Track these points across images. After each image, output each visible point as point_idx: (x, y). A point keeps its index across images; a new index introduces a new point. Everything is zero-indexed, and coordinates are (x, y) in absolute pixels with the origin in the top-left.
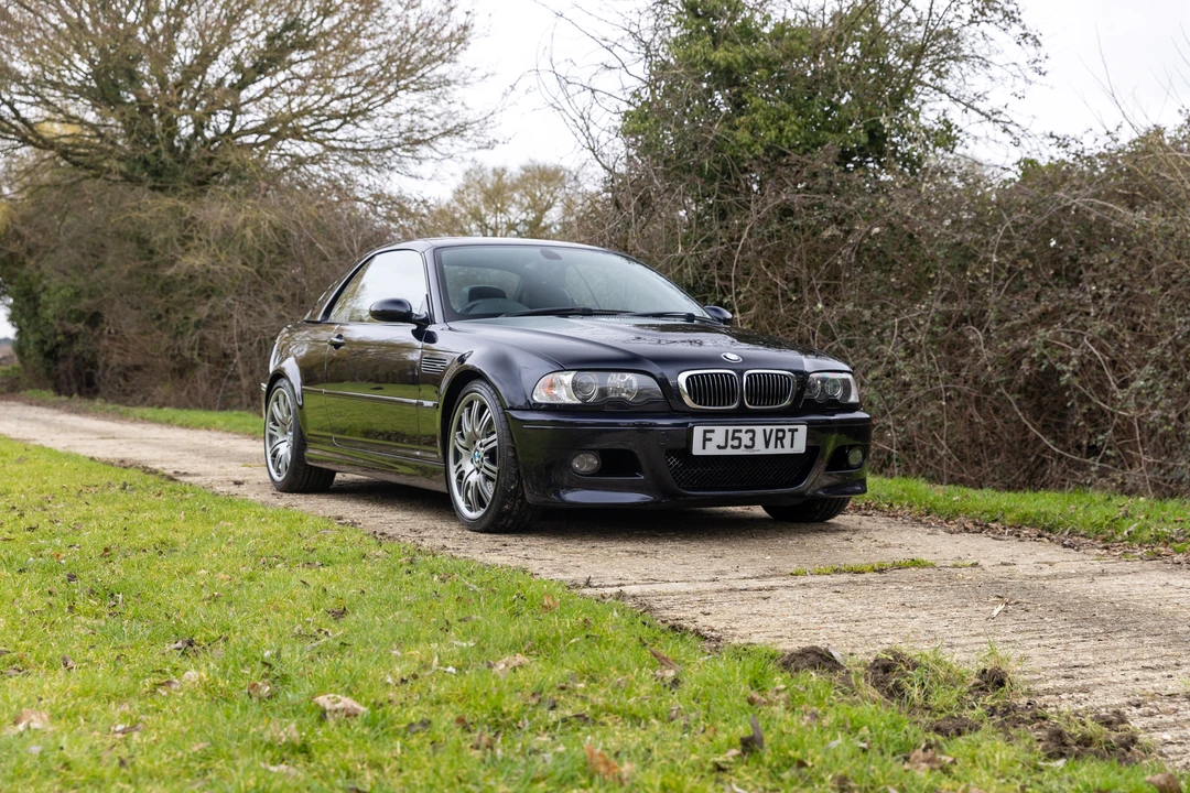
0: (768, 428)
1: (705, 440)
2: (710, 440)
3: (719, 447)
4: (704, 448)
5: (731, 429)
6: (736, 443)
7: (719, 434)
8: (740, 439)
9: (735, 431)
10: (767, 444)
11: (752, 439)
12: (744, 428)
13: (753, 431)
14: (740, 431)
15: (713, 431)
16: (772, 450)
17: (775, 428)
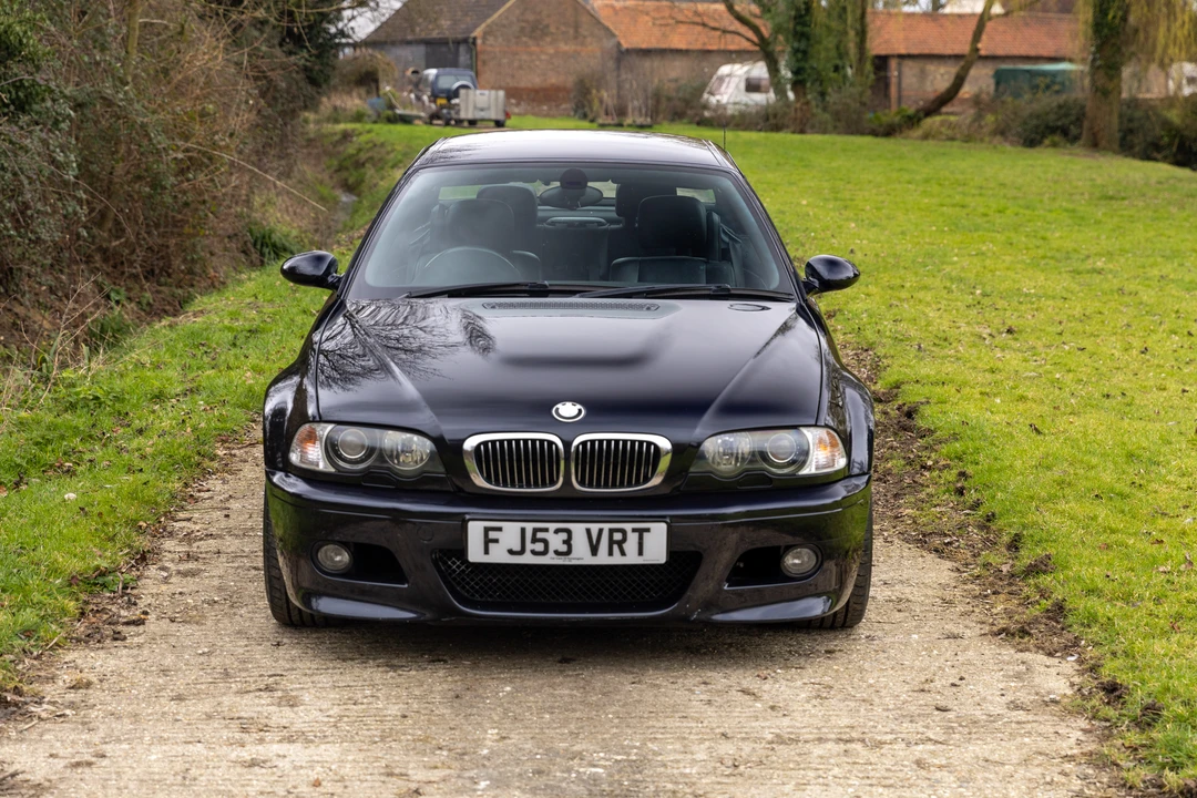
0: (595, 527)
1: (488, 542)
2: (496, 541)
3: (511, 552)
4: (487, 552)
5: (530, 527)
6: (539, 547)
7: (510, 533)
8: (545, 542)
9: (536, 531)
10: (594, 550)
11: (568, 542)
12: (553, 526)
13: (569, 532)
14: (546, 530)
15: (500, 529)
16: (602, 558)
17: (607, 526)
